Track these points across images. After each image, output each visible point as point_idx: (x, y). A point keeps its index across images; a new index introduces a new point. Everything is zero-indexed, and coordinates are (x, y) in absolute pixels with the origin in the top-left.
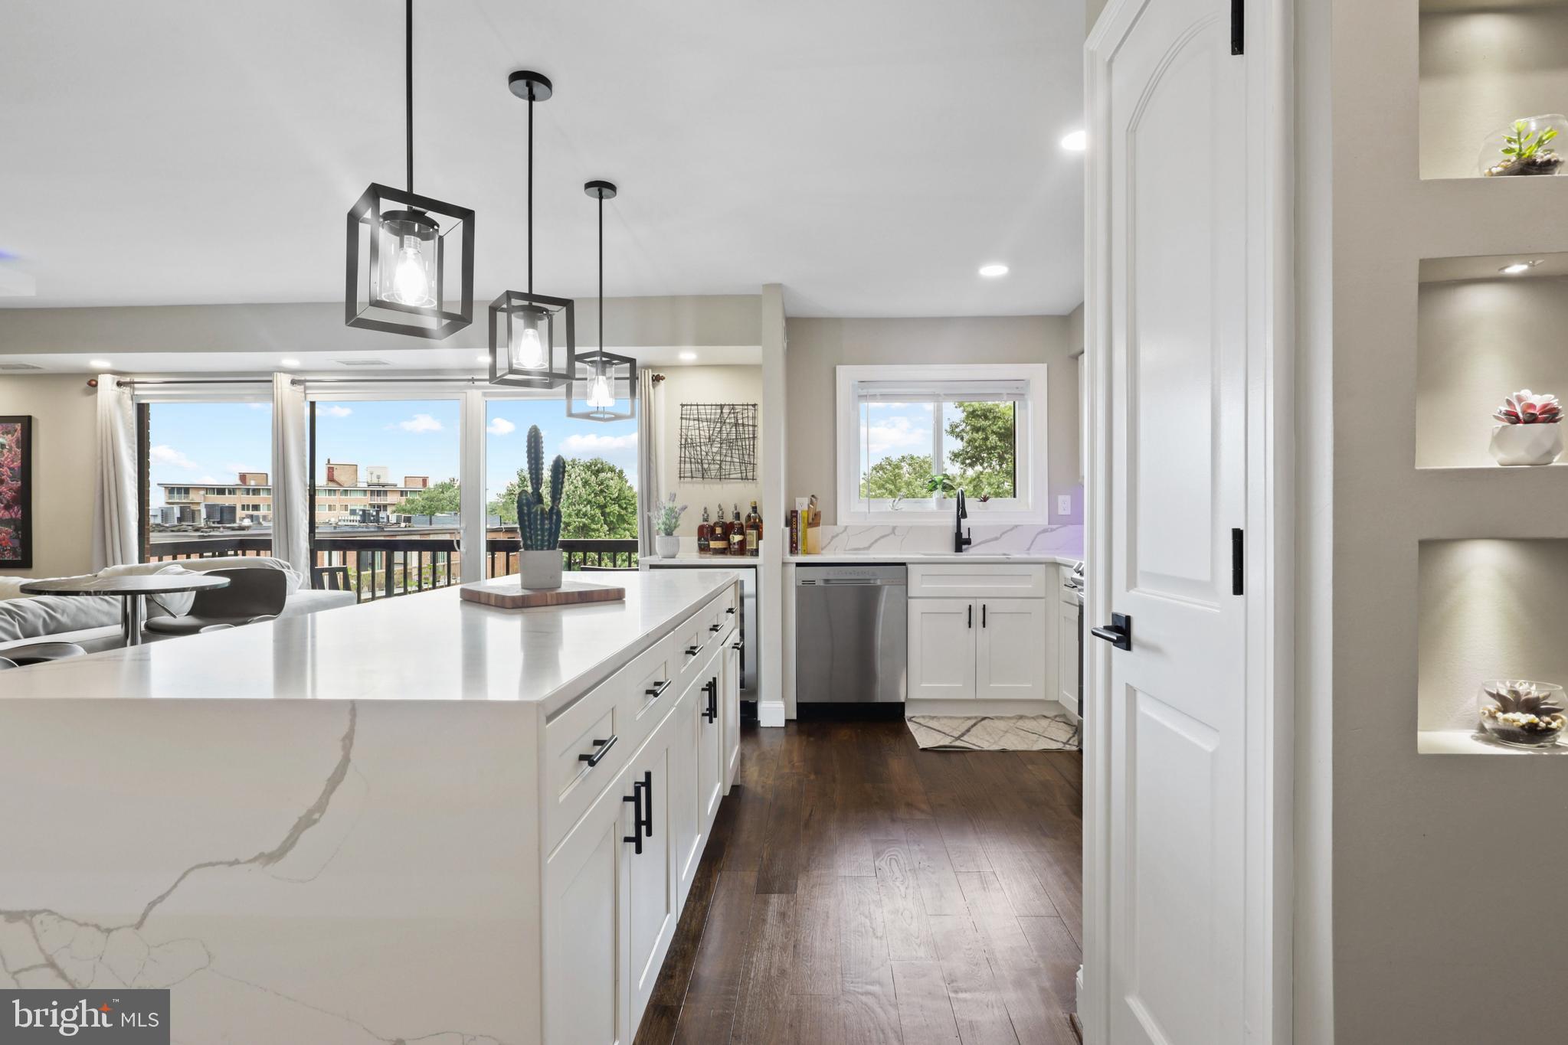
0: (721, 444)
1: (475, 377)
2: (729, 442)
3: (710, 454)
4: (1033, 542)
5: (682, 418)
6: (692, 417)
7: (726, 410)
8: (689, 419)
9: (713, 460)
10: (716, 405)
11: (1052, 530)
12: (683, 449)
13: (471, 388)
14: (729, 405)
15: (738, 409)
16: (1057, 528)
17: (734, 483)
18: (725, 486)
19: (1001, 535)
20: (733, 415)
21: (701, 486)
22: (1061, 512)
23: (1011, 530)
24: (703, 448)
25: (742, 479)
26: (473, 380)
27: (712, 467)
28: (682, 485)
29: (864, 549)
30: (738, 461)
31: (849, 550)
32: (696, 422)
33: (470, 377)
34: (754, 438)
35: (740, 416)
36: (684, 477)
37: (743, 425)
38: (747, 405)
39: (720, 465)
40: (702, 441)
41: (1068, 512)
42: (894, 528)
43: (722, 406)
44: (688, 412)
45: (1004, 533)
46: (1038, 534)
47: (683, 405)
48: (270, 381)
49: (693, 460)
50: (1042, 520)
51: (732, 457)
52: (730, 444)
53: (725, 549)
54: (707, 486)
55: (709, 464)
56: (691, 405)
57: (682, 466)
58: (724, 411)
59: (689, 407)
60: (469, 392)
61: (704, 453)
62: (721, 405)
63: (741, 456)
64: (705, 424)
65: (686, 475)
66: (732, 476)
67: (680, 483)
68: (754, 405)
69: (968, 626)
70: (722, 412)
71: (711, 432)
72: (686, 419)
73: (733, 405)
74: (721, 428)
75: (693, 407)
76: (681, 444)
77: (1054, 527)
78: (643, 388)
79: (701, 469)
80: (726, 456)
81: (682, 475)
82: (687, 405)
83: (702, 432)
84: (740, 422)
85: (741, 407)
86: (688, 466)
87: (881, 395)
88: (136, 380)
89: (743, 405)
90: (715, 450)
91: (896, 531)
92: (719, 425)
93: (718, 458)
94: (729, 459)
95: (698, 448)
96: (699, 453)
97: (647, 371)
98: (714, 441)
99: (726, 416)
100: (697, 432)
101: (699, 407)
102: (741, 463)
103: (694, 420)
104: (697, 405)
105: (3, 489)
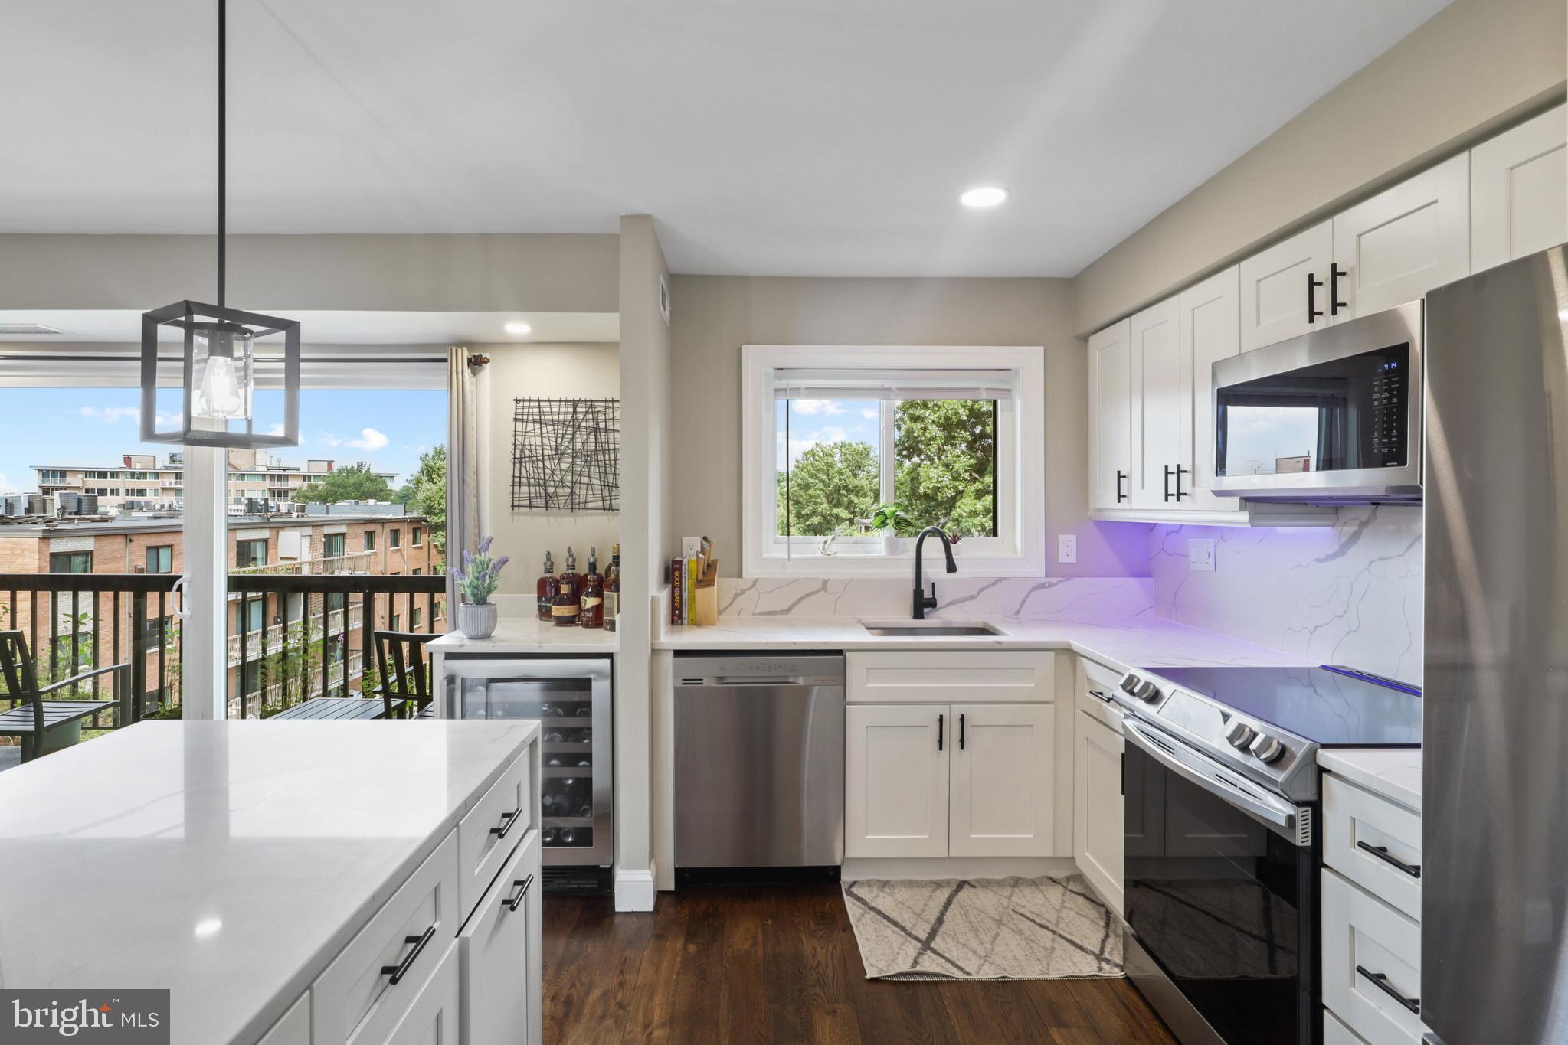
0: (573, 457)
2: (586, 455)
3: (557, 472)
4: (1024, 601)
5: (516, 420)
6: (531, 417)
7: (581, 409)
8: (527, 421)
9: (562, 481)
10: (566, 401)
11: (1051, 585)
12: (518, 465)
14: (586, 401)
15: (600, 406)
16: (1061, 581)
18: (579, 519)
19: (979, 593)
20: (591, 416)
21: (545, 519)
22: (1062, 559)
23: (993, 584)
24: (547, 463)
25: (604, 509)
27: (560, 491)
28: (516, 517)
29: (782, 612)
30: (598, 482)
31: (760, 614)
32: (537, 426)
34: (616, 449)
35: (601, 417)
36: (519, 506)
37: (606, 430)
38: (611, 401)
39: (572, 488)
40: (546, 453)
41: (1073, 559)
42: (825, 582)
43: (575, 403)
44: (526, 410)
45: (982, 590)
46: (1033, 589)
47: (517, 401)
49: (532, 481)
50: (1038, 571)
51: (589, 477)
52: (587, 457)
53: (574, 617)
54: (552, 519)
55: (556, 487)
56: (530, 401)
57: (517, 489)
58: (578, 410)
59: (526, 404)
61: (548, 471)
62: (574, 401)
63: (603, 476)
64: (550, 428)
65: (522, 503)
66: (589, 505)
67: (513, 514)
69: (937, 745)
70: (575, 412)
71: (559, 440)
72: (523, 421)
73: (591, 401)
74: (574, 434)
75: (532, 404)
76: (515, 458)
77: (1053, 580)
78: (454, 374)
79: (543, 495)
80: (580, 475)
81: (516, 503)
82: (524, 400)
83: (546, 441)
84: (602, 425)
85: (604, 404)
86: (525, 489)
87: (807, 388)
89: (606, 401)
90: (564, 466)
91: (828, 586)
92: (570, 430)
93: (569, 478)
94: (585, 480)
95: (540, 464)
96: (541, 471)
97: (460, 350)
98: (563, 454)
99: (580, 417)
100: (539, 439)
101: (542, 403)
102: (601, 485)
103: (534, 422)
104: (539, 401)
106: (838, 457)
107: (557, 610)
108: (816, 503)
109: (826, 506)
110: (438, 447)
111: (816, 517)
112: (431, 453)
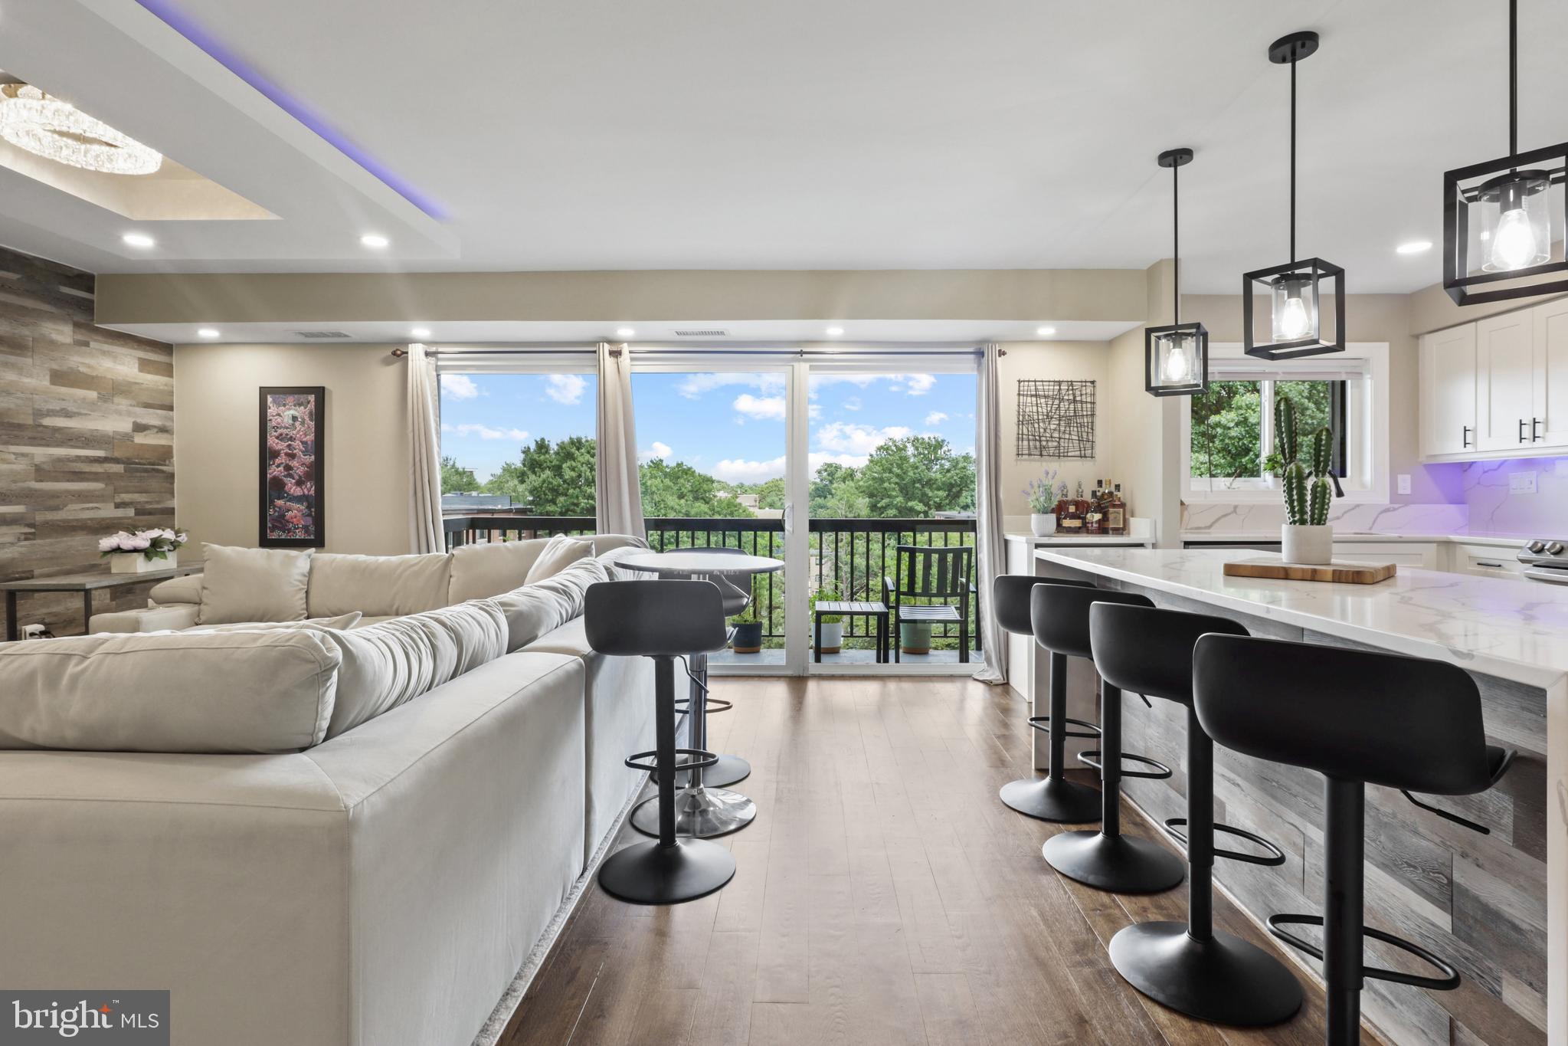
0: (1060, 420)
1: (804, 350)
2: (1069, 419)
3: (1048, 431)
4: (1375, 521)
5: (1019, 395)
6: (1029, 393)
7: (1064, 387)
8: (1027, 395)
9: (1051, 437)
10: (1054, 381)
11: (1394, 509)
12: (1021, 427)
13: (799, 361)
14: (1068, 381)
15: (1077, 386)
16: (1400, 507)
17: (1070, 461)
18: (1062, 463)
19: (1343, 515)
20: (1071, 392)
21: (1039, 463)
22: (1400, 491)
23: (1353, 509)
24: (1041, 424)
25: (1081, 457)
26: (801, 353)
27: (1050, 444)
28: (1019, 463)
29: (1206, 528)
30: (1077, 438)
31: (1191, 529)
32: (1034, 399)
33: (799, 350)
34: (1093, 415)
35: (1078, 393)
36: (1022, 455)
37: (1082, 402)
38: (1086, 382)
39: (1059, 442)
40: (1040, 417)
41: (1408, 491)
42: (1236, 507)
43: (1060, 383)
44: (1026, 388)
45: (1345, 512)
46: (1381, 513)
47: (1019, 381)
48: (595, 352)
49: (1030, 437)
50: (1385, 500)
51: (1070, 434)
52: (1069, 421)
53: (1080, 528)
54: (1044, 464)
55: (1047, 441)
56: (1029, 381)
57: (1020, 442)
58: (1062, 387)
59: (1026, 383)
60: (796, 365)
61: (1042, 430)
62: (1059, 382)
63: (1080, 434)
64: (1043, 400)
65: (1024, 452)
66: (1069, 454)
67: (1017, 460)
68: (1093, 382)
70: (1060, 389)
71: (1049, 409)
72: (1023, 395)
73: (1071, 381)
74: (1059, 404)
75: (1030, 383)
76: (1019, 421)
77: (1396, 506)
78: (990, 363)
79: (1038, 447)
80: (1064, 432)
81: (1020, 453)
82: (1024, 381)
83: (1040, 409)
84: (1078, 398)
85: (1080, 384)
86: (1026, 443)
87: (1219, 373)
88: (440, 350)
89: (1081, 382)
90: (1053, 427)
91: (1238, 510)
92: (1057, 402)
93: (1056, 435)
94: (1067, 436)
95: (1036, 425)
96: (1037, 430)
97: (992, 346)
98: (1051, 418)
99: (1063, 392)
100: (1035, 409)
101: (1037, 383)
102: (1079, 440)
103: (1032, 396)
104: (1035, 381)
105: (294, 463)
106: (910, 450)
107: (1067, 523)
108: (889, 496)
109: (900, 499)
110: (538, 440)
111: (892, 509)
112: (533, 447)
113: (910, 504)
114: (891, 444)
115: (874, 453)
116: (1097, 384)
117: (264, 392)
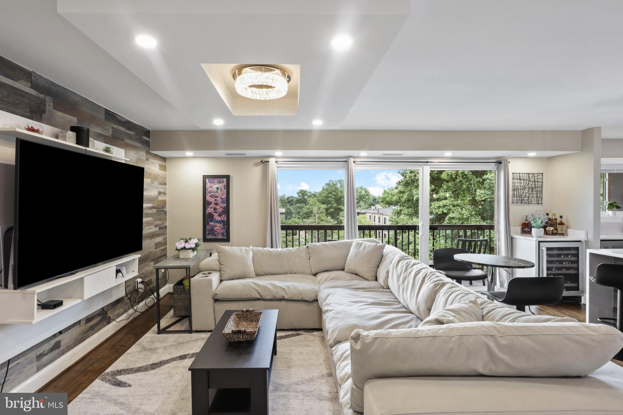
0: (529, 189)
1: (428, 161)
2: (532, 189)
3: (524, 193)
5: (513, 179)
7: (531, 176)
8: (516, 179)
9: (526, 196)
10: (527, 173)
12: (514, 191)
13: (426, 165)
14: (532, 173)
15: (536, 175)
17: (533, 205)
18: (530, 206)
20: (533, 178)
24: (522, 191)
25: (537, 204)
26: (427, 162)
28: (513, 206)
30: (536, 196)
32: (519, 180)
33: (426, 161)
34: (542, 187)
35: (536, 178)
36: (514, 203)
37: (537, 182)
38: (539, 174)
39: (529, 198)
40: (521, 188)
43: (529, 174)
44: (515, 176)
47: (513, 174)
49: (517, 196)
51: (533, 194)
54: (522, 206)
55: (524, 197)
57: (513, 198)
59: (516, 174)
60: (424, 167)
61: (522, 193)
63: (537, 194)
64: (522, 181)
66: (533, 202)
68: (542, 174)
70: (529, 177)
71: (525, 184)
73: (534, 173)
76: (513, 189)
79: (520, 200)
80: (531, 194)
82: (515, 173)
83: (521, 185)
84: (536, 180)
86: (515, 198)
88: (279, 160)
89: (538, 174)
90: (526, 192)
92: (528, 182)
93: (527, 195)
94: (532, 195)
95: (520, 191)
96: (520, 193)
98: (526, 188)
99: (530, 178)
100: (519, 184)
101: (520, 174)
102: (536, 197)
103: (518, 179)
104: (519, 173)
105: (218, 207)
113: (339, 207)
114: (331, 182)
115: (324, 186)
116: (544, 175)
117: (205, 177)
